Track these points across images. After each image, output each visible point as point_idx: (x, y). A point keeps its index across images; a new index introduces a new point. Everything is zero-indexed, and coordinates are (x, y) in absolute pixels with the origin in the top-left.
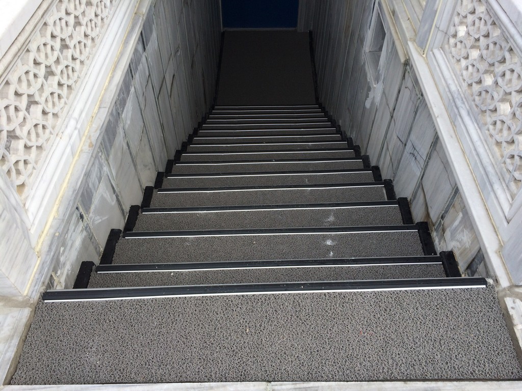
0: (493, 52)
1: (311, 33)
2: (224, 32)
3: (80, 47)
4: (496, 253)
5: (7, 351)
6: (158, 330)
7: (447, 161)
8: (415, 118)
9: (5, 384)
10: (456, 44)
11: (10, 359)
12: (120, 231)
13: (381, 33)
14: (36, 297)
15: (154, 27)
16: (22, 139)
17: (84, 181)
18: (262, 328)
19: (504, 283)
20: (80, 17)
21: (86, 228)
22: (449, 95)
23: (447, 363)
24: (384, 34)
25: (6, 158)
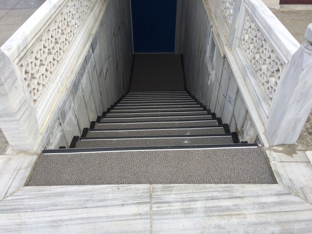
0: (259, 43)
1: (182, 55)
3: (63, 44)
4: (263, 133)
5: (26, 173)
6: (99, 165)
7: (243, 99)
8: (229, 82)
9: (24, 186)
10: (244, 43)
11: (27, 176)
12: (78, 137)
13: (213, 45)
14: (40, 151)
15: (98, 42)
16: (37, 79)
17: (63, 105)
18: (148, 164)
19: (267, 145)
20: (64, 30)
21: (62, 130)
22: (243, 67)
23: (237, 178)
24: (215, 45)
25: (30, 85)
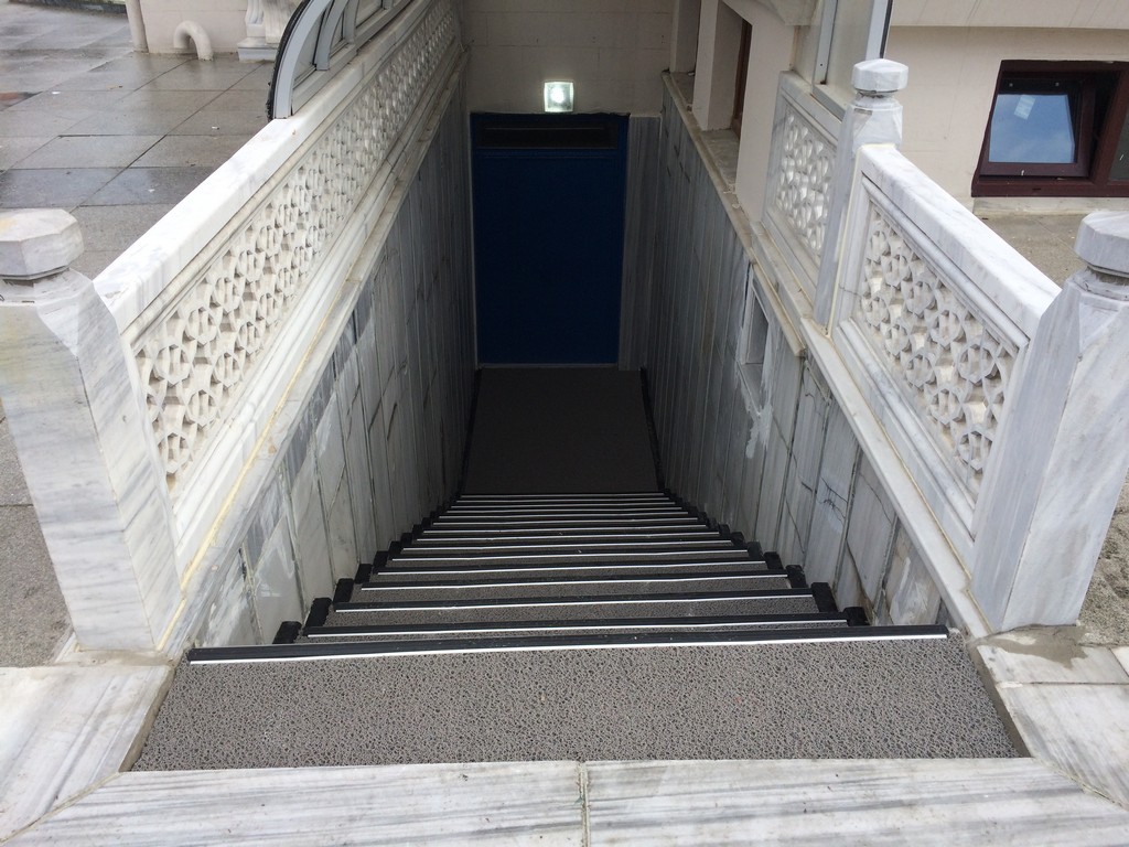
0: (920, 298)
1: (644, 371)
2: (479, 373)
3: (268, 303)
4: (962, 591)
5: (127, 724)
6: (388, 700)
7: (879, 483)
8: (825, 438)
9: (121, 770)
10: (871, 306)
11: (132, 736)
12: (298, 625)
13: (761, 324)
14: (177, 653)
15: (372, 310)
16: (183, 404)
17: (259, 501)
18: (567, 696)
19: (978, 631)
20: (273, 260)
21: (247, 594)
22: (870, 381)
23: (886, 740)
24: (765, 324)
25: (160, 423)
